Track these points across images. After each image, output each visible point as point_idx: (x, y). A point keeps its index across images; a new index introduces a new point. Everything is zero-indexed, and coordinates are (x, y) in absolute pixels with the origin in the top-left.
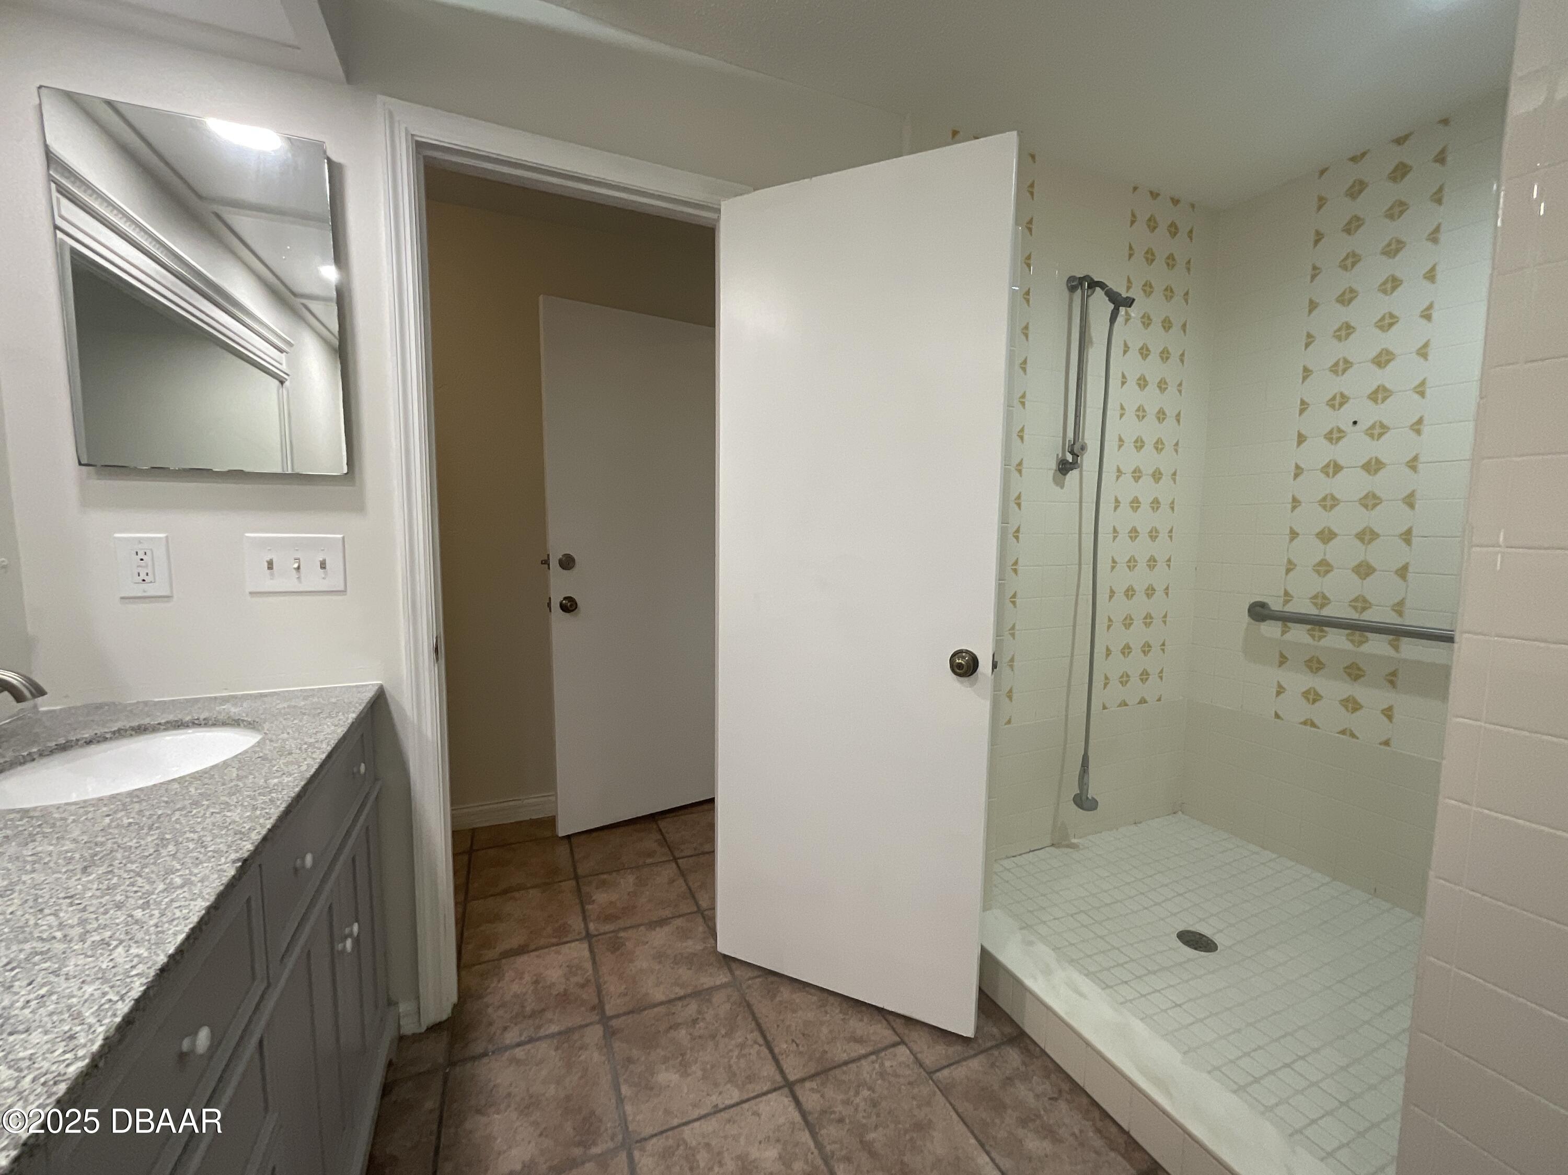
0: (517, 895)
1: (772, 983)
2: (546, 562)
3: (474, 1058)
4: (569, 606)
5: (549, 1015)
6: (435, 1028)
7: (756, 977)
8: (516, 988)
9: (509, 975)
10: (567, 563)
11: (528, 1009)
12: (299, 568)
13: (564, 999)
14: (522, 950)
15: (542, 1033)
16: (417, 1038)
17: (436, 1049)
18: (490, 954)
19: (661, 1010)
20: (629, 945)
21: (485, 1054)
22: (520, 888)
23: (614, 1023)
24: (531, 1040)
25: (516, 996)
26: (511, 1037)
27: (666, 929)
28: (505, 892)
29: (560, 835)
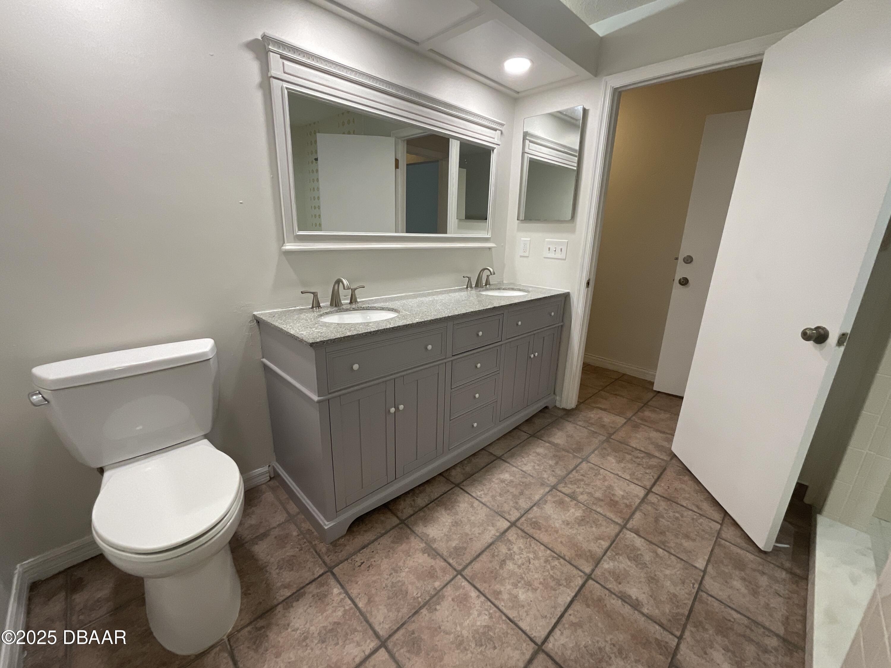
0: (619, 397)
1: (685, 473)
2: (677, 259)
3: (567, 421)
4: (684, 282)
5: (593, 426)
6: (564, 409)
7: (679, 467)
8: (592, 416)
9: (594, 412)
10: (689, 260)
11: (590, 422)
12: (555, 251)
13: (603, 426)
14: (605, 410)
15: (588, 428)
16: (559, 409)
17: (561, 413)
18: (594, 405)
19: (631, 448)
20: (640, 429)
21: (570, 422)
22: (623, 397)
23: (611, 440)
24: (584, 427)
25: (590, 417)
26: (580, 423)
27: (662, 435)
28: (616, 395)
29: (654, 389)
